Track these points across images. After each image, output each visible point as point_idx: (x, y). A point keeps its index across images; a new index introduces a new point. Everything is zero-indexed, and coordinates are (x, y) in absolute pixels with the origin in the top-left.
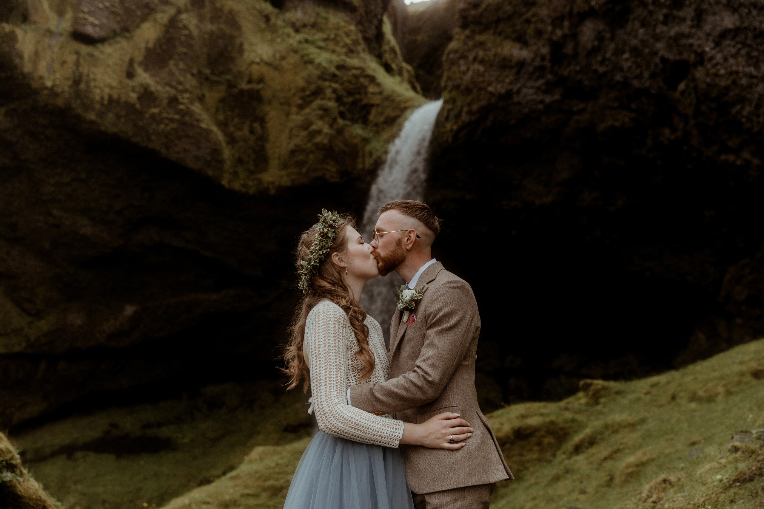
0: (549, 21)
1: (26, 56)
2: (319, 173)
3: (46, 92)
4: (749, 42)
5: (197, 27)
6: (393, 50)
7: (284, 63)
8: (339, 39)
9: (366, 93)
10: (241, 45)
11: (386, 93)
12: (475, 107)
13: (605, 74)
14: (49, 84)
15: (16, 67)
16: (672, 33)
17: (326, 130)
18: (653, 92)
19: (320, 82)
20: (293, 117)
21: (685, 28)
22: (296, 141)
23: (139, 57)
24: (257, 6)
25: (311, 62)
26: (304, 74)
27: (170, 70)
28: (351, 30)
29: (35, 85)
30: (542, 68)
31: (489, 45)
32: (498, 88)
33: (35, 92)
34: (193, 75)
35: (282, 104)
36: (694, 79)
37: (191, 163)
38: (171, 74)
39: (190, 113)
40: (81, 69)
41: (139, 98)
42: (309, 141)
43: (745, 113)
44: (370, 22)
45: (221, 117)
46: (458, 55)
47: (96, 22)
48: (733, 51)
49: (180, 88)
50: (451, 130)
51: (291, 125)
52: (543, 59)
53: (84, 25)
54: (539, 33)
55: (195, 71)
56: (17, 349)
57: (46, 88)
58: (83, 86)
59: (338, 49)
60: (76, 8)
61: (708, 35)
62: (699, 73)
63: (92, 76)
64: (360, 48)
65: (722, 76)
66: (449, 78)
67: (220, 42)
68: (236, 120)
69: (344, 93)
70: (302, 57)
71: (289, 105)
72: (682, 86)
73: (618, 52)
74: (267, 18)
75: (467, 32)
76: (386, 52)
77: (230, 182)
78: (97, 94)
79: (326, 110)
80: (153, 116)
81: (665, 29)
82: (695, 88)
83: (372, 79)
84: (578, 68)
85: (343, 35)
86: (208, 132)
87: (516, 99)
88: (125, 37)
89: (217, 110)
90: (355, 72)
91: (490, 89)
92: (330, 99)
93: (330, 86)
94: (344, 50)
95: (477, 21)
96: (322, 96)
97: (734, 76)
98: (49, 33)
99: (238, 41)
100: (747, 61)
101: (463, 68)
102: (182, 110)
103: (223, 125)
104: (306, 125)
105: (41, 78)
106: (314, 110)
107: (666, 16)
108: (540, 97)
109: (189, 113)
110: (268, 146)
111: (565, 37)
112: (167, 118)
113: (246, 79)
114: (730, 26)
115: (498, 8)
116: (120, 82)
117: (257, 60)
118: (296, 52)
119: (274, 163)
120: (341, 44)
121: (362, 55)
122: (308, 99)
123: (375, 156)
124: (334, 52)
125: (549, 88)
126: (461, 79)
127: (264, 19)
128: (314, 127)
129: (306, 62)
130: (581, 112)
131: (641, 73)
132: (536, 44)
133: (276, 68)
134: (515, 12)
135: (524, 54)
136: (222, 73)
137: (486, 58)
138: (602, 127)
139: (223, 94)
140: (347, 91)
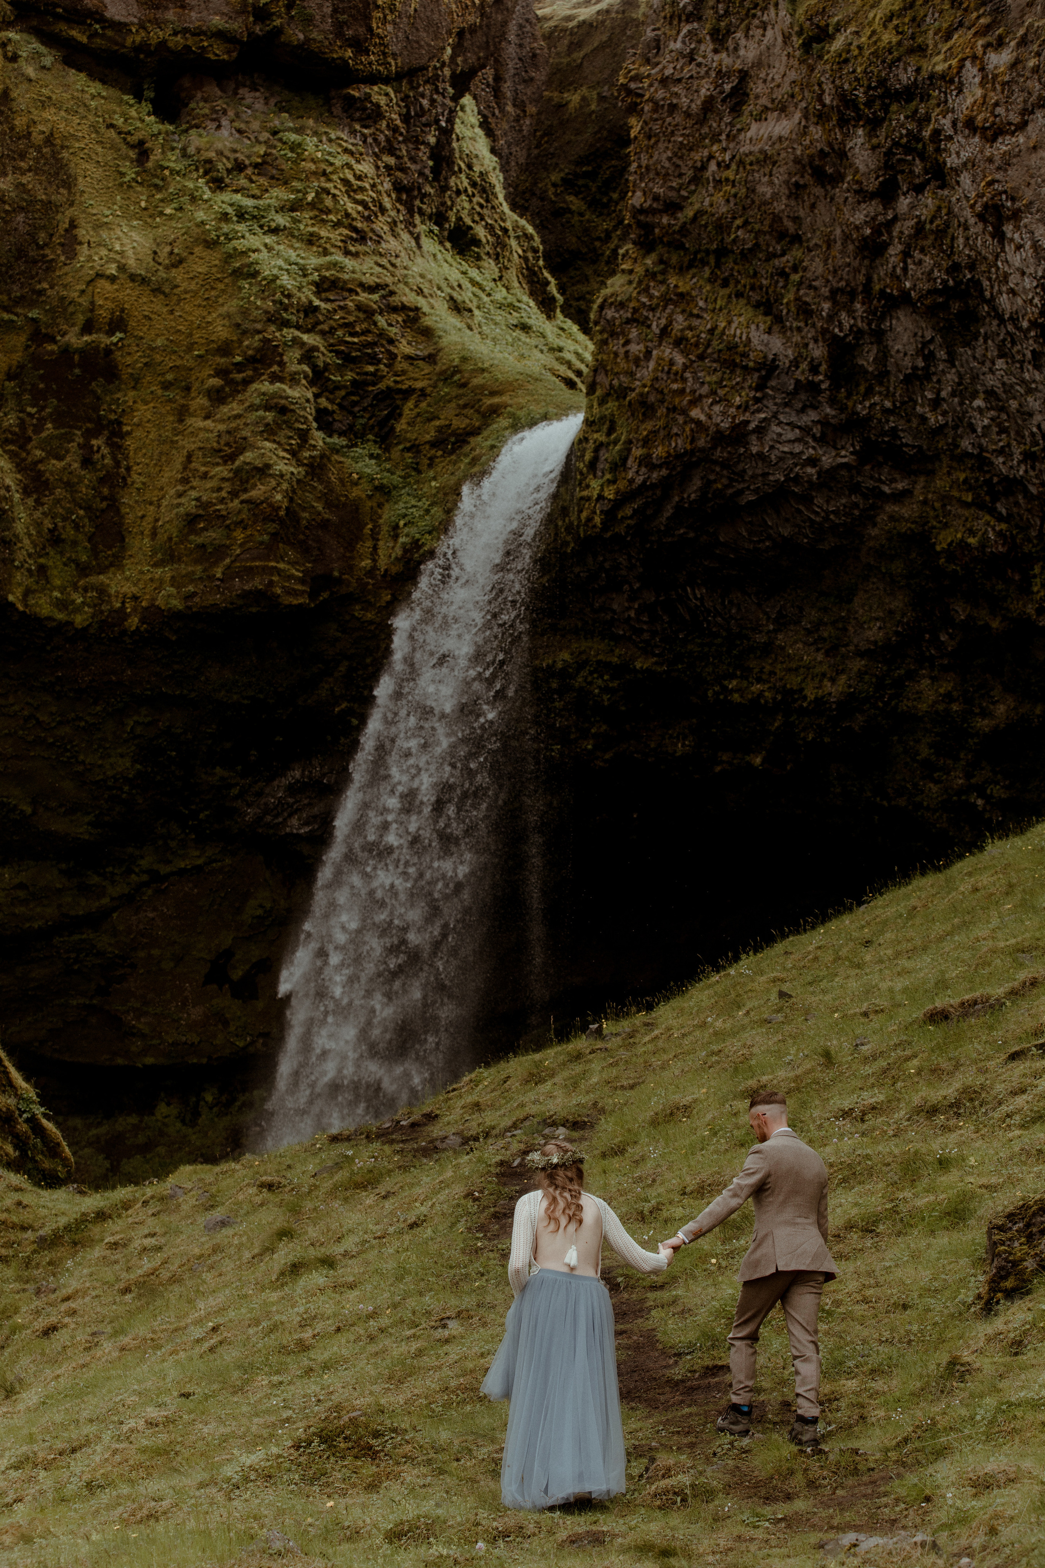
2: (257, 583)
6: (480, 183)
7: (179, 275)
8: (328, 202)
9: (393, 357)
10: (73, 225)
11: (445, 361)
12: (659, 451)
13: (940, 430)
17: (283, 466)
19: (271, 331)
20: (197, 422)
22: (202, 490)
24: (118, 118)
25: (251, 273)
26: (231, 306)
28: (359, 178)
30: (812, 388)
31: (701, 303)
32: (714, 414)
35: (166, 386)
42: (234, 494)
44: (417, 142)
46: (626, 313)
50: (600, 497)
51: (188, 444)
52: (814, 369)
54: (805, 310)
59: (323, 233)
64: (381, 225)
66: (603, 363)
67: (20, 218)
68: (49, 429)
69: (332, 360)
70: (229, 257)
71: (188, 389)
74: (142, 152)
75: (649, 262)
76: (459, 193)
77: (27, 592)
79: (282, 409)
83: (413, 318)
84: (888, 404)
85: (337, 188)
87: (755, 446)
90: (365, 297)
91: (696, 413)
92: (293, 380)
93: (295, 340)
94: (341, 234)
95: (676, 243)
96: (275, 368)
99: (64, 218)
101: (635, 348)
104: (229, 449)
106: (253, 408)
108: (811, 451)
110: (127, 499)
111: (858, 332)
113: (81, 319)
117: (112, 269)
118: (211, 244)
119: (140, 544)
120: (333, 217)
121: (388, 239)
122: (239, 377)
123: (404, 538)
124: (311, 240)
125: (829, 435)
126: (632, 374)
127: (132, 154)
128: (249, 456)
129: (237, 273)
130: (900, 497)
131: (1009, 445)
132: (799, 329)
133: (157, 291)
134: (757, 245)
135: (776, 345)
136: (20, 301)
137: (690, 334)
138: (943, 540)
139: (17, 357)
140: (338, 353)
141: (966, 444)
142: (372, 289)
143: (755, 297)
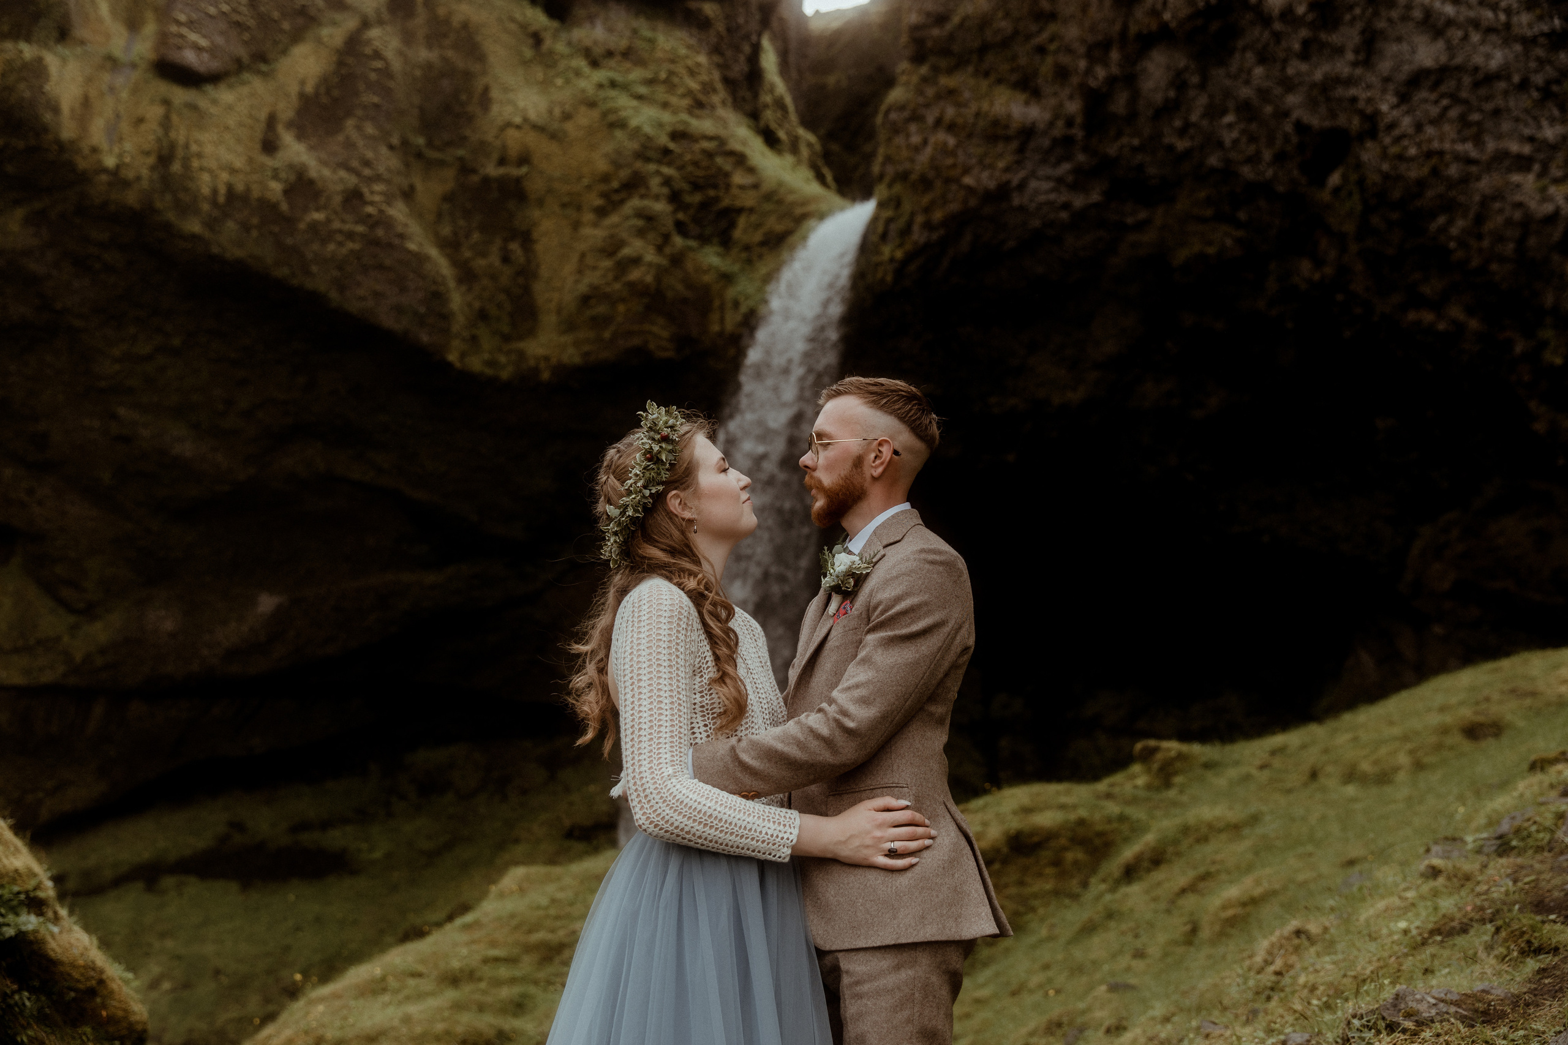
0: (1082, 50)
1: (65, 107)
2: (636, 341)
3: (104, 177)
4: (1464, 94)
5: (400, 53)
6: (780, 104)
7: (569, 126)
8: (676, 80)
9: (728, 186)
10: (486, 89)
11: (765, 188)
12: (938, 215)
13: (1187, 153)
14: (110, 162)
15: (45, 129)
16: (1318, 76)
17: (651, 256)
18: (1281, 189)
19: (639, 165)
20: (587, 231)
21: (1342, 67)
22: (592, 278)
23: (286, 111)
24: (518, 16)
25: (622, 124)
26: (608, 147)
27: (348, 138)
28: (699, 65)
29: (82, 164)
30: (1067, 142)
31: (967, 95)
32: (982, 179)
33: (83, 178)
34: (391, 147)
35: (564, 206)
36: (1359, 165)
37: (388, 321)
38: (349, 145)
39: (386, 222)
40: (173, 135)
41: (287, 192)
42: (616, 278)
43: (1454, 231)
44: (737, 49)
45: (446, 230)
46: (906, 114)
47: (203, 42)
48: (1434, 111)
49: (367, 172)
50: (892, 260)
51: (582, 246)
52: (1070, 123)
53: (180, 48)
54: (1062, 74)
55: (395, 140)
56: (47, 677)
57: (105, 170)
58: (176, 167)
59: (674, 100)
60: (164, 14)
61: (1387, 80)
62: (1369, 153)
63: (194, 148)
65: (1412, 159)
66: (888, 159)
67: (445, 83)
68: (476, 236)
69: (685, 186)
70: (605, 115)
71: (579, 208)
72: (1335, 179)
73: (1214, 112)
74: (537, 39)
75: (924, 70)
76: (766, 106)
77: (463, 355)
78: (204, 184)
79: (650, 218)
80: (314, 227)
81: (1304, 67)
82: (1361, 182)
83: (740, 159)
84: (1136, 142)
85: (682, 71)
86: (421, 258)
87: (1016, 201)
88: (259, 72)
89: (439, 215)
90: (706, 145)
91: (968, 180)
92: (657, 198)
93: (658, 173)
94: (686, 102)
95: (944, 51)
96: (643, 191)
97: (1434, 161)
98: (111, 62)
99: (479, 84)
100: (1459, 132)
101: (916, 139)
102: (370, 216)
103: (451, 246)
104: (611, 248)
105: (95, 150)
106: (627, 218)
107: (1306, 43)
108: (1064, 197)
109: (382, 221)
110: (538, 287)
111: (1111, 80)
112: (340, 231)
113: (495, 156)
114: (1428, 63)
115: (984, 22)
116: (250, 160)
117: (518, 120)
118: (592, 104)
119: (549, 319)
120: (680, 91)
121: (721, 112)
123: (743, 309)
124: (665, 105)
125: (1080, 180)
126: (912, 160)
127: (531, 41)
128: (626, 251)
129: (612, 126)
130: (1141, 226)
131: (1258, 153)
132: (1055, 94)
133: (554, 136)
134: (1016, 33)
135: (1034, 113)
136: (449, 144)
137: (960, 121)
138: (1181, 255)
139: (450, 185)
140: (690, 183)
141: (1213, 161)
142: (711, 138)
143: (1014, 77)
